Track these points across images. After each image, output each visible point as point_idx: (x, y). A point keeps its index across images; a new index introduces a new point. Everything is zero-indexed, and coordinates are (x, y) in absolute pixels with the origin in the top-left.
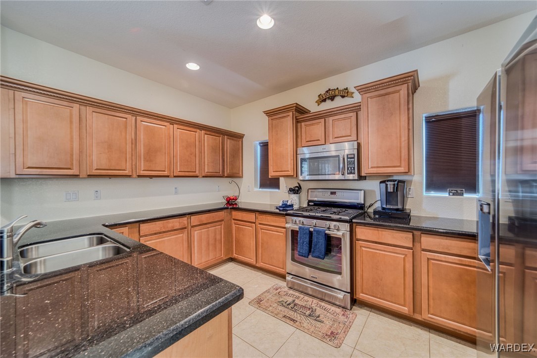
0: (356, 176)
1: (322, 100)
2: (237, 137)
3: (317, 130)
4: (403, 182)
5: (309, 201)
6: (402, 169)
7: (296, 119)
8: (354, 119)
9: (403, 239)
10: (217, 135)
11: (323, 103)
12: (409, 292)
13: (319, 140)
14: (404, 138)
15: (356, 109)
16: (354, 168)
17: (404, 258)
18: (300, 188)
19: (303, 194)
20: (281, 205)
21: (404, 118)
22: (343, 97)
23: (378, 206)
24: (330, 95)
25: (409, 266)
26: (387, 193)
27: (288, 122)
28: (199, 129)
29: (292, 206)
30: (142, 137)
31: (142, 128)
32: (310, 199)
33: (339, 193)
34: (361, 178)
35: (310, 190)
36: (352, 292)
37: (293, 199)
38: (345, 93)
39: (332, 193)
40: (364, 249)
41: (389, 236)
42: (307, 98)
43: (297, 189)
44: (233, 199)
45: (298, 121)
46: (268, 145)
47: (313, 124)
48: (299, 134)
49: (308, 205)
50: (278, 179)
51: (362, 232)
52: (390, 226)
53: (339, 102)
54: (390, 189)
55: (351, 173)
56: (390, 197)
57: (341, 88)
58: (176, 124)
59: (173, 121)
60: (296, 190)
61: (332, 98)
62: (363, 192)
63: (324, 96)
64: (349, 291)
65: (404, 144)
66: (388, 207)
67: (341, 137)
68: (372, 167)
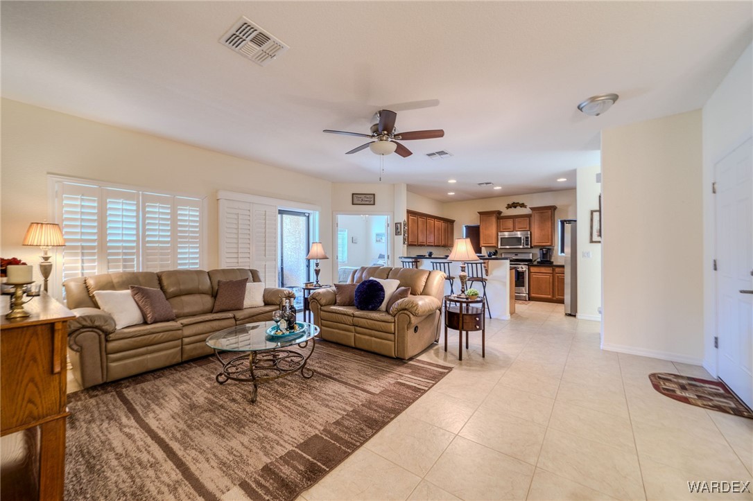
0: (529, 247)
1: (509, 207)
2: (452, 222)
3: (510, 223)
4: (550, 249)
6: (549, 244)
8: (528, 221)
9: (549, 270)
10: (446, 222)
11: (510, 209)
12: (551, 290)
13: (510, 229)
14: (550, 232)
15: (529, 216)
16: (528, 243)
17: (549, 277)
18: (496, 251)
19: (498, 255)
21: (550, 223)
22: (521, 208)
23: (539, 260)
24: (514, 205)
25: (551, 280)
26: (543, 254)
27: (493, 220)
28: (441, 220)
30: (428, 227)
31: (428, 222)
33: (519, 255)
34: (531, 247)
35: (503, 254)
36: (529, 294)
38: (523, 205)
39: (516, 255)
40: (534, 276)
41: (543, 270)
42: (501, 206)
45: (498, 219)
46: (479, 228)
47: (506, 222)
48: (499, 225)
50: (481, 248)
51: (533, 269)
52: (544, 266)
53: (519, 211)
54: (544, 252)
55: (527, 245)
56: (544, 255)
57: (521, 202)
58: (436, 219)
59: (434, 218)
61: (515, 207)
62: (532, 254)
63: (511, 206)
64: (527, 293)
65: (550, 233)
66: (543, 260)
67: (522, 228)
68: (536, 243)
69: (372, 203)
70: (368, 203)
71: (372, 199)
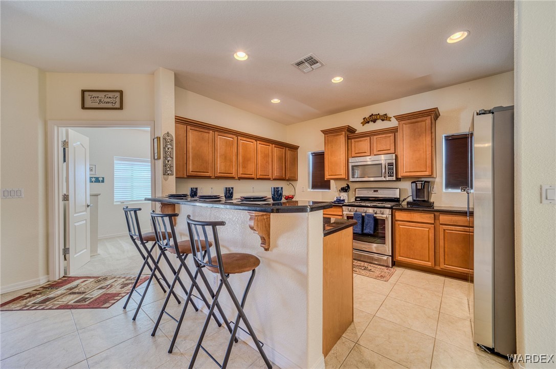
0: (394, 178)
1: (366, 121)
2: (294, 148)
3: (364, 145)
4: (428, 182)
5: (356, 198)
6: (427, 173)
7: (348, 137)
8: (392, 138)
9: (428, 218)
10: (281, 147)
11: (367, 124)
12: (432, 253)
13: (365, 152)
14: (429, 153)
15: (394, 131)
16: (393, 173)
17: (429, 231)
19: (351, 192)
20: (335, 200)
21: (429, 139)
22: (383, 120)
23: (410, 199)
24: (373, 119)
25: (432, 235)
26: (417, 190)
27: (342, 139)
28: (271, 143)
29: (344, 200)
30: (241, 150)
31: (241, 144)
32: (357, 196)
33: (380, 191)
34: (398, 179)
35: (357, 190)
36: (392, 256)
37: (344, 196)
38: (385, 118)
39: (375, 191)
40: (401, 226)
41: (417, 217)
42: (354, 120)
43: (347, 188)
44: (291, 198)
45: (348, 138)
46: (324, 154)
47: (361, 141)
48: (350, 147)
49: (356, 200)
50: (330, 181)
51: (399, 215)
52: (419, 210)
53: (380, 125)
54: (419, 187)
55: (391, 176)
56: (419, 192)
57: (382, 114)
58: (259, 140)
59: (257, 139)
60: (345, 190)
61: (374, 121)
62: (398, 189)
63: (368, 119)
64: (390, 254)
65: (429, 156)
66: (417, 199)
67: (383, 151)
68: (406, 172)
69: (118, 105)
70: (110, 105)
71: (118, 100)
